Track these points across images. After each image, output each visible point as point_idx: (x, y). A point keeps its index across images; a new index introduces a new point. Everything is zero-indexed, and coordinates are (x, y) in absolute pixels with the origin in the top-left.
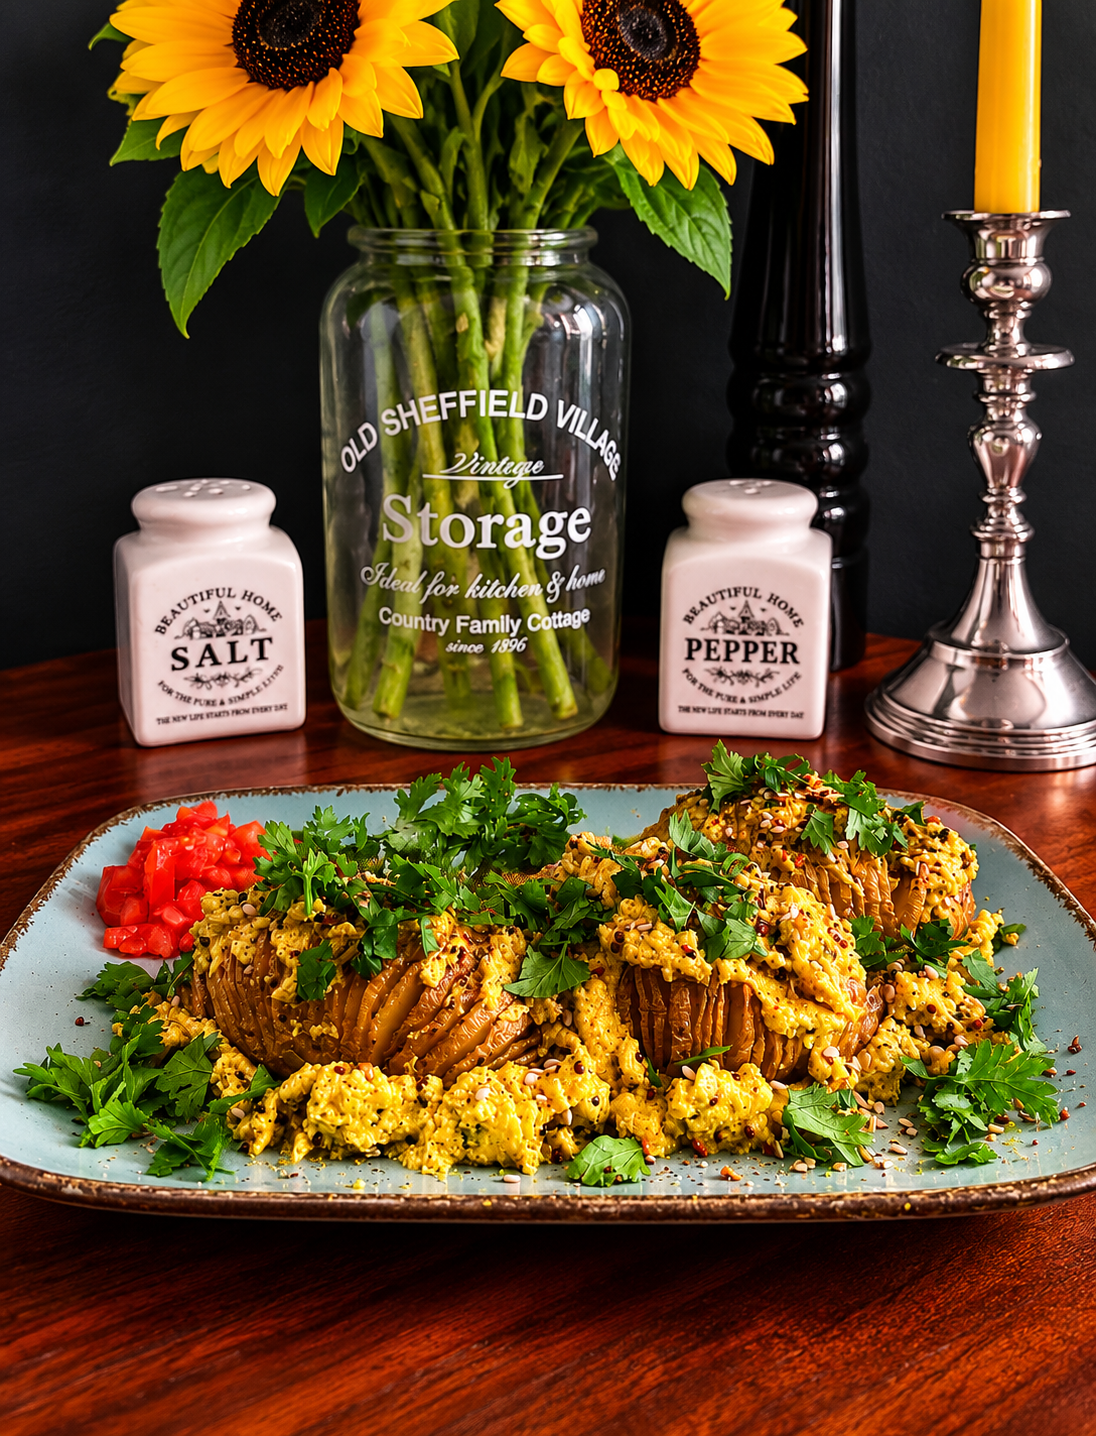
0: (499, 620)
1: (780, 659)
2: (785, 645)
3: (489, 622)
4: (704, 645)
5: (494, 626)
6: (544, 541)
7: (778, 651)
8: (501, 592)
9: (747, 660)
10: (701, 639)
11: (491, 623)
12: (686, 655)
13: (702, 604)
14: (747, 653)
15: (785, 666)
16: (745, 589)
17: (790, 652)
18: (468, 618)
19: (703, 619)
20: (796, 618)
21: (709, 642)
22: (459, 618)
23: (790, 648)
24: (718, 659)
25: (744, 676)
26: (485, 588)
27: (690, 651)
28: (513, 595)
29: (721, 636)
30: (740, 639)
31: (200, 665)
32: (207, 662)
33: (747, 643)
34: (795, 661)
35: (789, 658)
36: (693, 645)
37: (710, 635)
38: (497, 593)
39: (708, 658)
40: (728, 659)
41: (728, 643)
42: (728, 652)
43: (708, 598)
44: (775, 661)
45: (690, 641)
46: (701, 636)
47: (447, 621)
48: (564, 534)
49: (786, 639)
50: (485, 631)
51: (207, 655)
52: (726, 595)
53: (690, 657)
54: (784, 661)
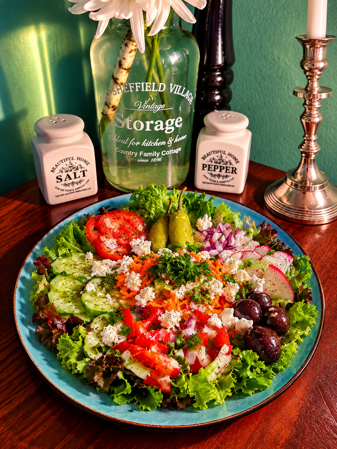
0: (153, 153)
1: (231, 172)
2: (233, 168)
3: (149, 153)
4: (208, 166)
5: (151, 154)
6: (167, 128)
7: (231, 170)
8: (153, 144)
9: (220, 171)
10: (207, 165)
11: (150, 154)
12: (202, 168)
13: (208, 154)
14: (221, 169)
15: (232, 174)
16: (221, 151)
17: (234, 171)
18: (143, 152)
19: (208, 159)
20: (237, 161)
21: (209, 165)
22: (140, 152)
23: (234, 169)
24: (212, 170)
25: (219, 176)
26: (148, 143)
27: (203, 167)
28: (156, 145)
29: (213, 164)
30: (219, 165)
31: (65, 180)
32: (68, 179)
33: (221, 167)
34: (236, 173)
35: (234, 172)
36: (204, 166)
37: (210, 163)
38: (151, 145)
39: (209, 170)
40: (214, 171)
41: (215, 166)
42: (215, 169)
43: (209, 153)
44: (229, 173)
45: (203, 165)
46: (207, 164)
47: (137, 153)
48: (174, 125)
49: (233, 166)
50: (148, 156)
51: (67, 177)
52: (215, 152)
53: (203, 169)
54: (232, 173)
